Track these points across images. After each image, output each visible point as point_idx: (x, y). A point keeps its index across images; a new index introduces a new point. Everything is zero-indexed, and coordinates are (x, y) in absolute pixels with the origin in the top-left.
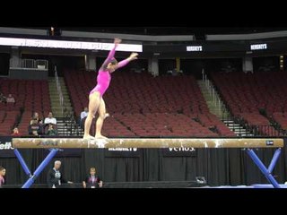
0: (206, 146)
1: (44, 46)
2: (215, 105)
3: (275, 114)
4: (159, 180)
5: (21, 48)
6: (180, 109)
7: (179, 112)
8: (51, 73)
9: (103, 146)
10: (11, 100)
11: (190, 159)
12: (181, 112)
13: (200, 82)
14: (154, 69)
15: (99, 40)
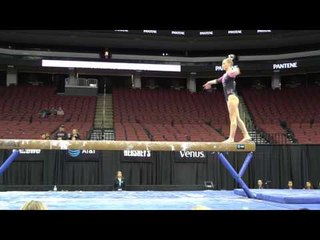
0: (173, 149)
4: (171, 183)
5: (76, 70)
6: (208, 121)
7: (207, 123)
8: (100, 90)
10: (61, 112)
11: (200, 165)
14: (192, 87)
15: (143, 62)
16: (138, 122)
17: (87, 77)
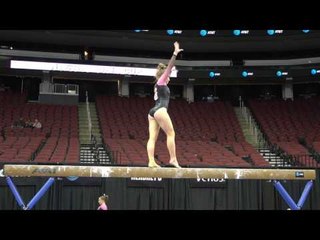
0: (226, 177)
1: (76, 71)
2: (252, 133)
3: (315, 143)
5: (52, 73)
6: (214, 137)
7: (212, 140)
8: (81, 99)
9: (107, 175)
12: (215, 140)
13: (237, 110)
15: (132, 65)
16: (132, 137)
17: (66, 82)
